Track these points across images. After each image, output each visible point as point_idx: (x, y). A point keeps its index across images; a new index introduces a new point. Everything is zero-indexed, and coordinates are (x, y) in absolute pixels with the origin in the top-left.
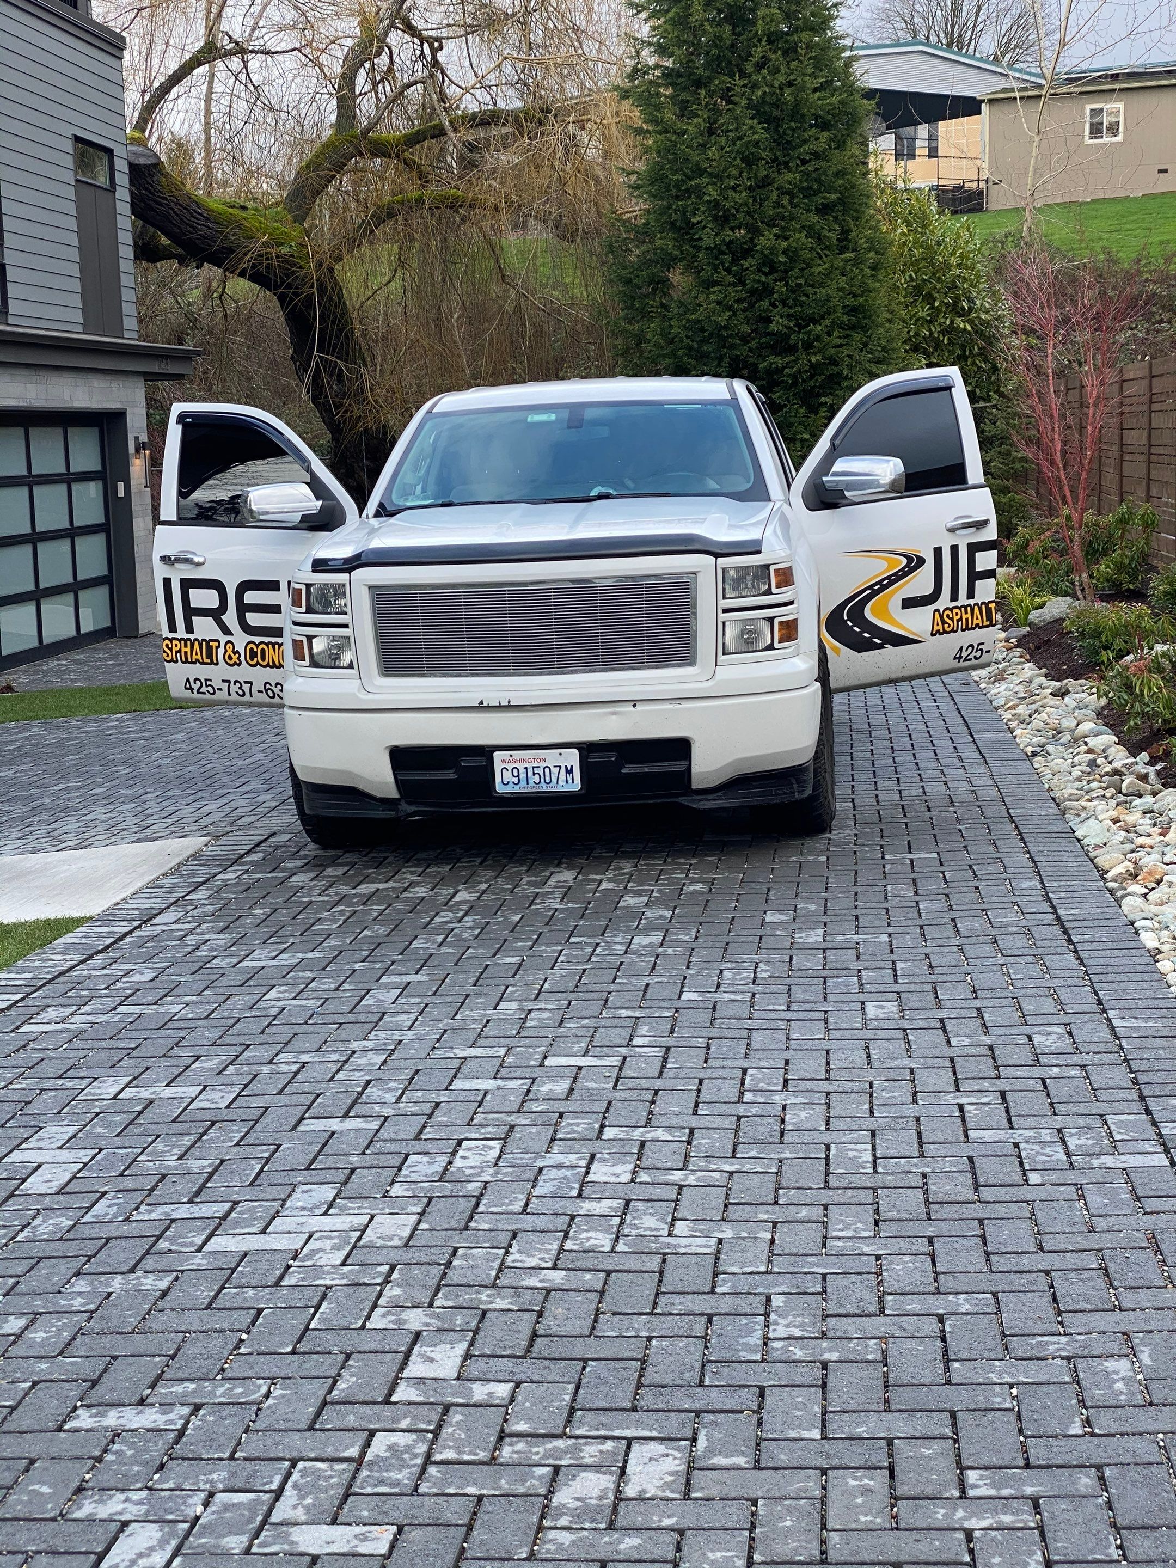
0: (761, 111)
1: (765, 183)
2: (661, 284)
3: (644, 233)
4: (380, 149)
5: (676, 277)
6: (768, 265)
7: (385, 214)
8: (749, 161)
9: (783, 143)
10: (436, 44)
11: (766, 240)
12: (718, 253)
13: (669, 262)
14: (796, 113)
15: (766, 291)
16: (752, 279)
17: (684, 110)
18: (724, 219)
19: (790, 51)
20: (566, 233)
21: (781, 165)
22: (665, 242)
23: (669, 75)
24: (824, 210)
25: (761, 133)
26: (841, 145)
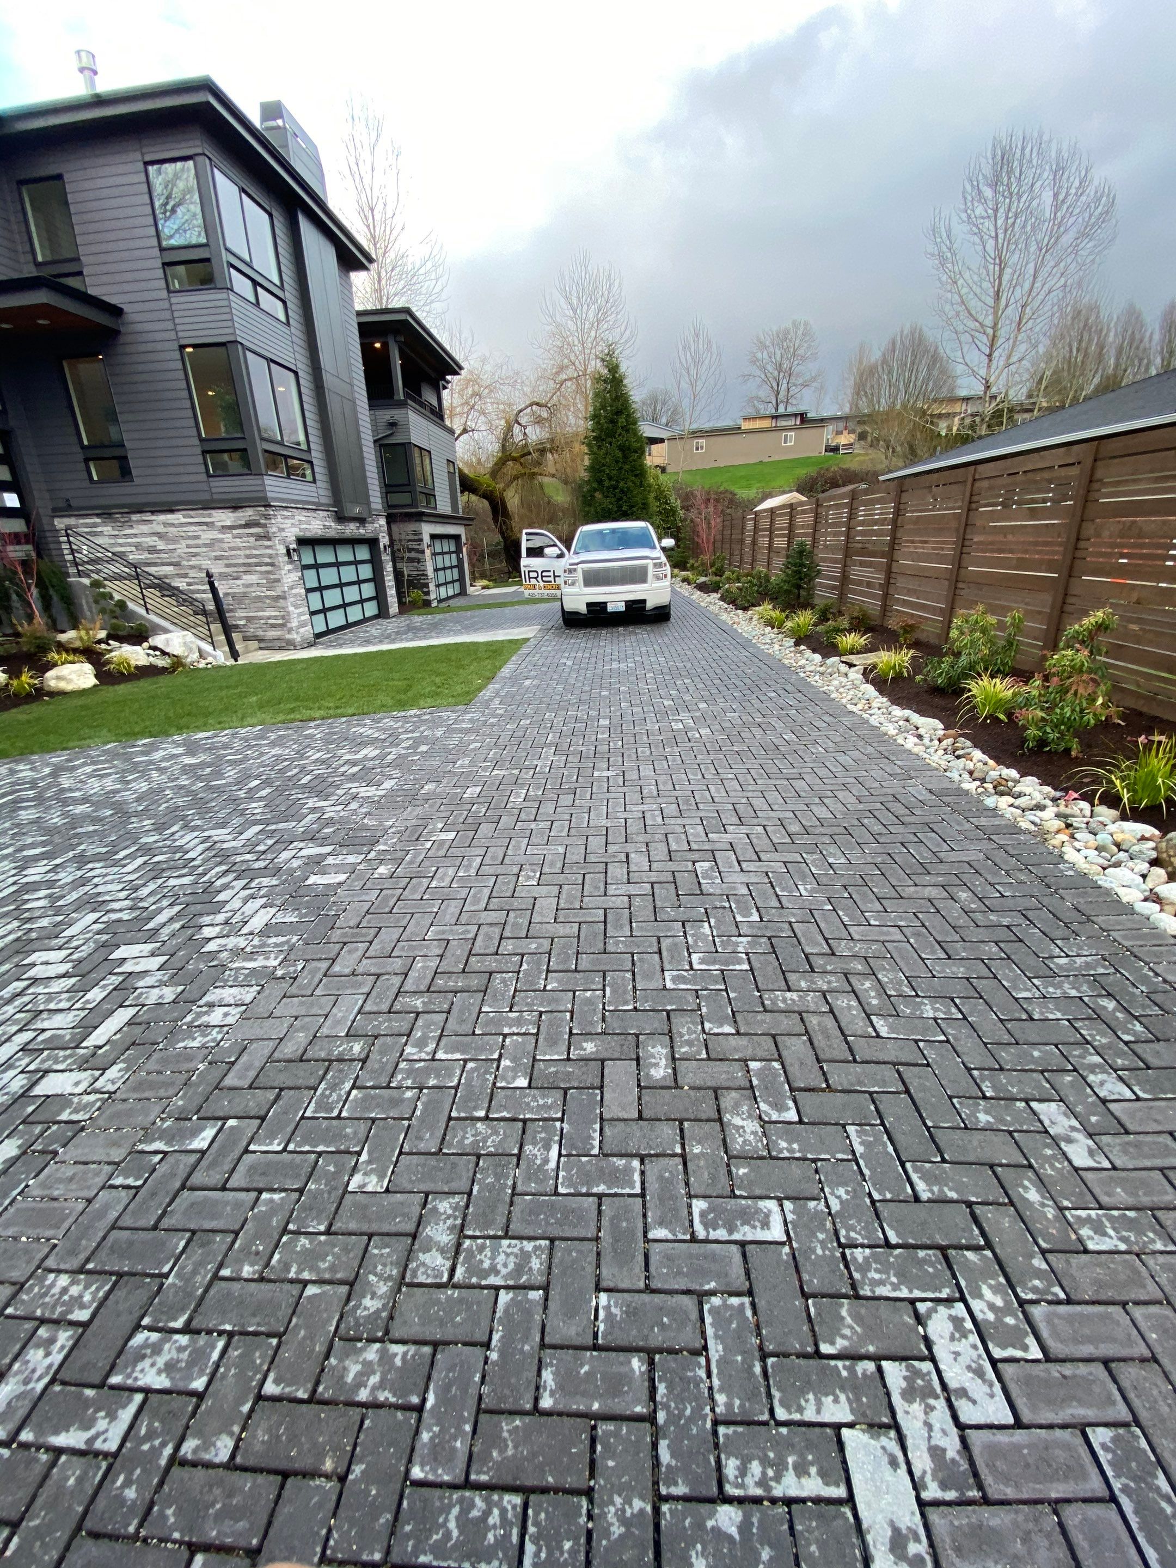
0: (621, 448)
1: (621, 468)
2: (593, 497)
3: (588, 482)
4: (514, 459)
5: (598, 495)
6: (622, 491)
7: (516, 478)
8: (617, 462)
9: (625, 457)
10: (525, 427)
11: (622, 484)
12: (608, 488)
13: (595, 490)
14: (629, 449)
15: (621, 499)
16: (618, 495)
17: (599, 447)
18: (610, 478)
19: (627, 431)
20: (566, 482)
21: (625, 463)
22: (595, 485)
23: (595, 438)
24: (636, 476)
25: (620, 454)
26: (640, 457)
